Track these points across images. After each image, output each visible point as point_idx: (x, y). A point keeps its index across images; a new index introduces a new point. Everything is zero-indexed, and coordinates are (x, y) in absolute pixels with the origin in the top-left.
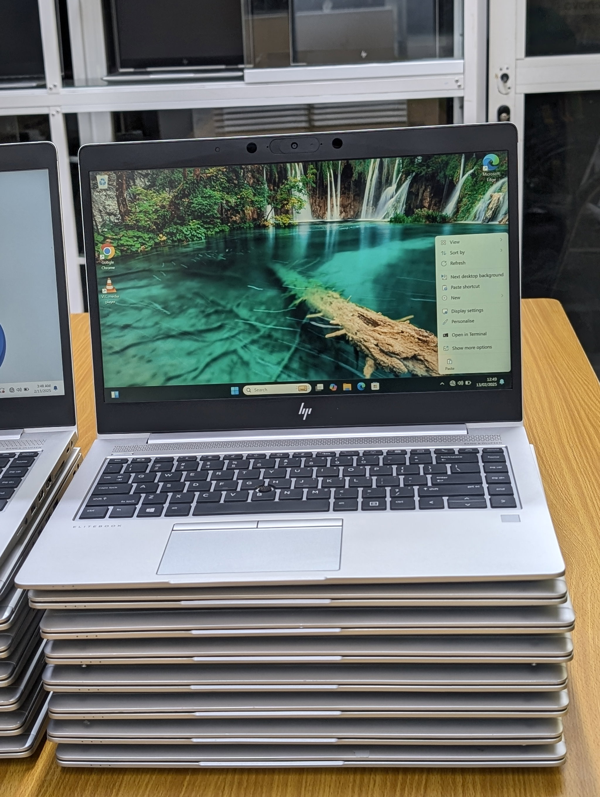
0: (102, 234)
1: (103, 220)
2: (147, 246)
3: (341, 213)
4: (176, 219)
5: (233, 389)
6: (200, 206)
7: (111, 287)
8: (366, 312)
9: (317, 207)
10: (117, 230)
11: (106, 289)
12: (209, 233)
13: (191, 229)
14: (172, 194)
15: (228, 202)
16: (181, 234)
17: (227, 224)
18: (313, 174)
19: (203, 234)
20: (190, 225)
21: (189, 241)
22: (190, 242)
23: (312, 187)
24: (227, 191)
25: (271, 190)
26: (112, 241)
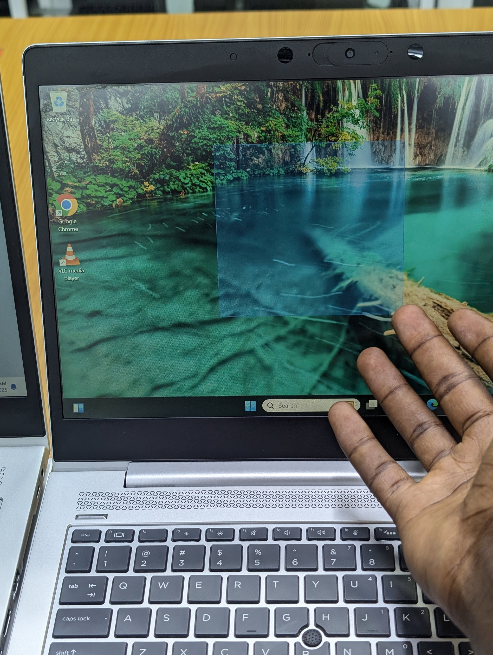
0: (58, 179)
1: (60, 159)
2: (125, 199)
3: (416, 156)
4: (169, 160)
5: (247, 403)
6: (205, 142)
7: (72, 258)
8: (445, 300)
9: (381, 147)
10: (80, 174)
11: (65, 260)
12: (218, 181)
13: (192, 175)
14: (163, 122)
15: (247, 136)
16: (177, 182)
17: (245, 169)
18: (376, 97)
19: (209, 183)
20: (190, 169)
21: (188, 193)
22: (190, 195)
23: (374, 116)
24: (246, 119)
25: (312, 120)
26: (73, 190)
